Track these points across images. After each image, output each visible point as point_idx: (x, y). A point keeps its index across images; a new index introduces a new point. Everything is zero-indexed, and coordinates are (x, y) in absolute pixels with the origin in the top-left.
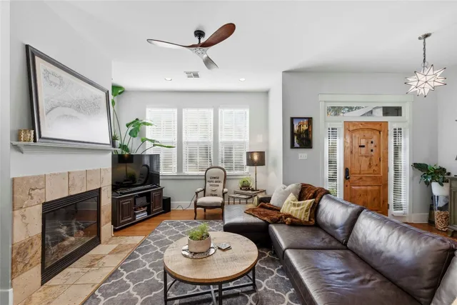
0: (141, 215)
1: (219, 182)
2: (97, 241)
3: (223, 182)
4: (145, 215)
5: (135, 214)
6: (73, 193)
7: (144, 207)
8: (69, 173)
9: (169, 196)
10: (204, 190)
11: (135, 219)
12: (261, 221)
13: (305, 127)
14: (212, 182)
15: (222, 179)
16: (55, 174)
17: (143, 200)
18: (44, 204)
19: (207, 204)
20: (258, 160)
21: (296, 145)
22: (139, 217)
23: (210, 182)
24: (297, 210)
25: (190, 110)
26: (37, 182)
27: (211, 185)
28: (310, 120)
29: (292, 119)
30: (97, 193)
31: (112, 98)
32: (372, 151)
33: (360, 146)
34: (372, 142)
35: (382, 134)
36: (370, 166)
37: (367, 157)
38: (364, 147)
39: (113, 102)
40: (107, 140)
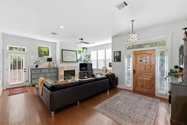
5: (84, 77)
6: (69, 70)
8: (68, 66)
9: (94, 74)
10: (101, 73)
13: (118, 55)
14: (103, 71)
16: (66, 67)
17: (87, 74)
18: (64, 71)
21: (115, 61)
25: (100, 51)
26: (63, 67)
28: (120, 52)
29: (114, 52)
30: (74, 71)
31: (83, 50)
32: (146, 63)
33: (140, 61)
34: (146, 59)
35: (152, 55)
36: (145, 69)
37: (144, 65)
38: (142, 61)
39: (83, 52)
40: (76, 61)
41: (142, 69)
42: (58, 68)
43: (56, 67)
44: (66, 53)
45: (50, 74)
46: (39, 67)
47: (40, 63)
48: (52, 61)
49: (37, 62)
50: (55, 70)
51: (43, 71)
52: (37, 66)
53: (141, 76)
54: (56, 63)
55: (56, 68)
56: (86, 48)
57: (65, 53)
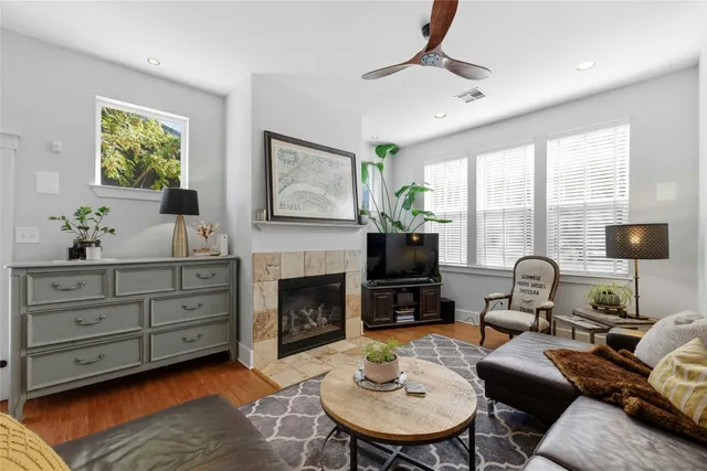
0: (405, 318)
1: (541, 286)
2: (340, 335)
3: (549, 287)
4: (410, 319)
5: (395, 315)
6: (309, 274)
7: (410, 307)
8: (305, 252)
9: (452, 299)
10: (510, 297)
11: (395, 320)
12: (565, 381)
14: (527, 284)
15: (548, 281)
16: (290, 253)
17: (409, 297)
18: (280, 281)
19: (507, 323)
20: (641, 245)
22: (401, 319)
23: (520, 283)
24: (686, 388)
26: (273, 259)
27: (523, 291)
30: (341, 278)
31: (377, 160)
39: (380, 167)
40: (351, 215)
42: (238, 261)
43: (224, 253)
44: (291, 157)
45: (179, 303)
46: (94, 256)
47: (106, 222)
48: (195, 212)
49: (82, 214)
50: (222, 278)
51: (126, 285)
52: (78, 251)
54: (225, 229)
55: (225, 263)
56: (395, 150)
57: (287, 156)
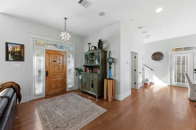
13: (18, 49)
28: (22, 46)
29: (7, 43)
32: (59, 63)
33: (54, 61)
34: (59, 60)
35: (64, 56)
36: (59, 69)
37: (57, 66)
38: (56, 61)
41: (56, 69)
53: (54, 77)
